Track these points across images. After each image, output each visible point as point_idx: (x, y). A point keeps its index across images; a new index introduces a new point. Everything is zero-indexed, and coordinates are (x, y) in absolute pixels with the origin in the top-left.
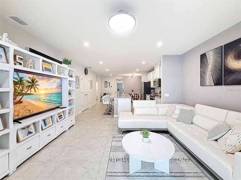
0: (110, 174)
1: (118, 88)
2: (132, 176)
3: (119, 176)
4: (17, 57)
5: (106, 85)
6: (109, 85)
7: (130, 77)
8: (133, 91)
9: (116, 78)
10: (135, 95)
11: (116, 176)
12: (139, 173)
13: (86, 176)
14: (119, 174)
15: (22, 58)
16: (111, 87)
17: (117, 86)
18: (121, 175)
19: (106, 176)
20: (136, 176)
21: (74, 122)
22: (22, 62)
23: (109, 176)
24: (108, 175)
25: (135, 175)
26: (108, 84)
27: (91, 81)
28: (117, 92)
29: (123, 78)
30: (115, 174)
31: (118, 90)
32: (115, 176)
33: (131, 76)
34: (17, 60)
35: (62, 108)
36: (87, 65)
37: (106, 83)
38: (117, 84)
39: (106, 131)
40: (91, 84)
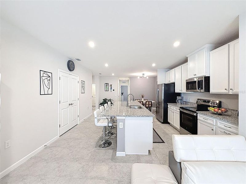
1: (121, 92)
5: (107, 88)
7: (139, 78)
8: (143, 97)
9: (120, 79)
10: (146, 102)
16: (114, 90)
17: (120, 89)
26: (110, 87)
27: (83, 82)
28: (120, 96)
29: (128, 79)
31: (122, 94)
33: (140, 76)
38: (120, 87)
40: (83, 87)
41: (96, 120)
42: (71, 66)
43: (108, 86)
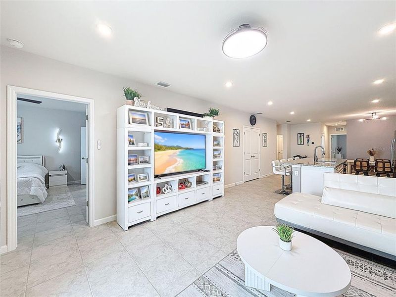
0: (220, 268)
2: (246, 290)
3: (228, 276)
4: (158, 118)
5: (301, 139)
6: (308, 140)
7: (361, 120)
8: (372, 154)
9: (329, 124)
10: (377, 162)
11: (226, 275)
12: (260, 294)
13: (196, 253)
14: (231, 275)
15: (163, 118)
16: (313, 143)
18: (232, 277)
19: (215, 266)
20: (251, 293)
21: (221, 192)
22: (162, 123)
23: (218, 269)
24: (217, 266)
25: (252, 291)
26: (306, 139)
27: (264, 135)
29: (345, 123)
30: (225, 271)
31: (339, 150)
32: (224, 273)
34: (158, 122)
35: (206, 171)
36: (254, 110)
37: (301, 136)
38: (331, 137)
39: (259, 217)
40: (265, 140)
41: (274, 168)
42: (253, 120)
43: (302, 137)
